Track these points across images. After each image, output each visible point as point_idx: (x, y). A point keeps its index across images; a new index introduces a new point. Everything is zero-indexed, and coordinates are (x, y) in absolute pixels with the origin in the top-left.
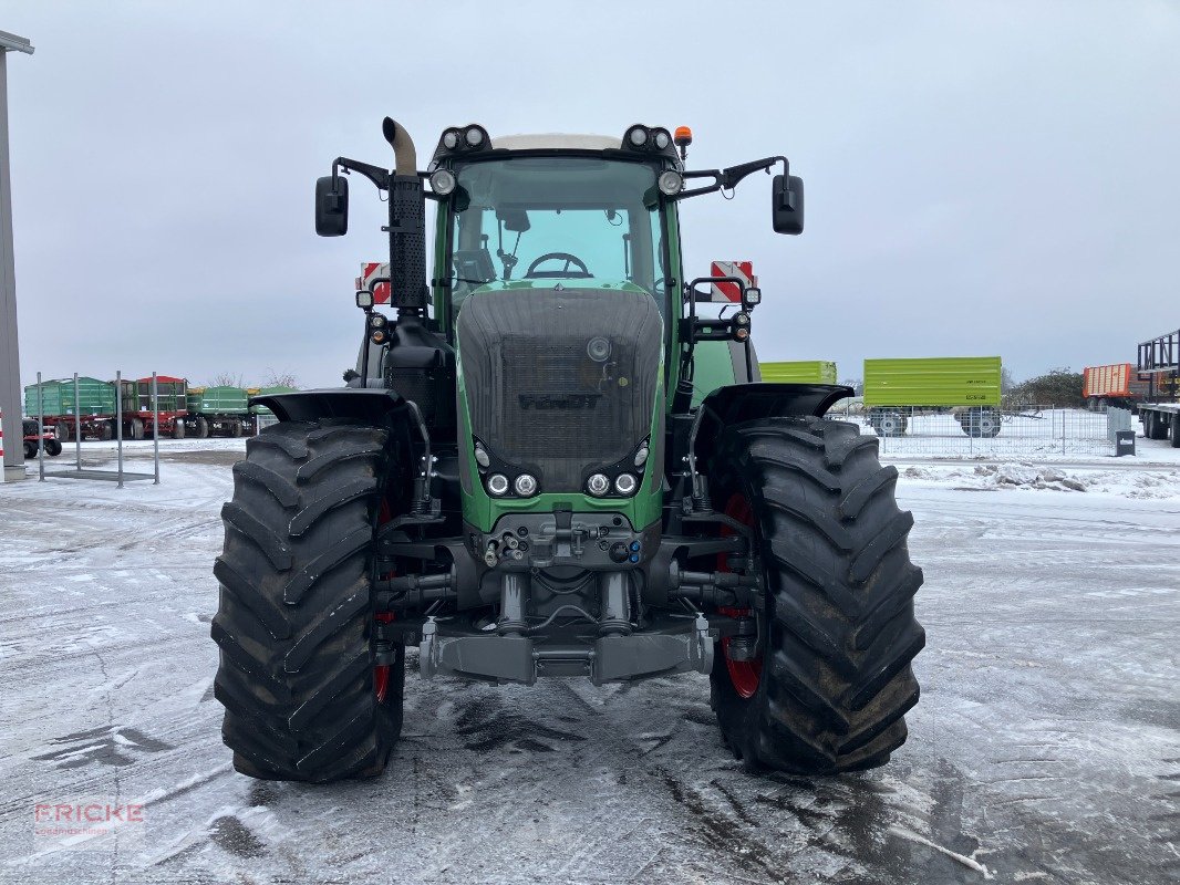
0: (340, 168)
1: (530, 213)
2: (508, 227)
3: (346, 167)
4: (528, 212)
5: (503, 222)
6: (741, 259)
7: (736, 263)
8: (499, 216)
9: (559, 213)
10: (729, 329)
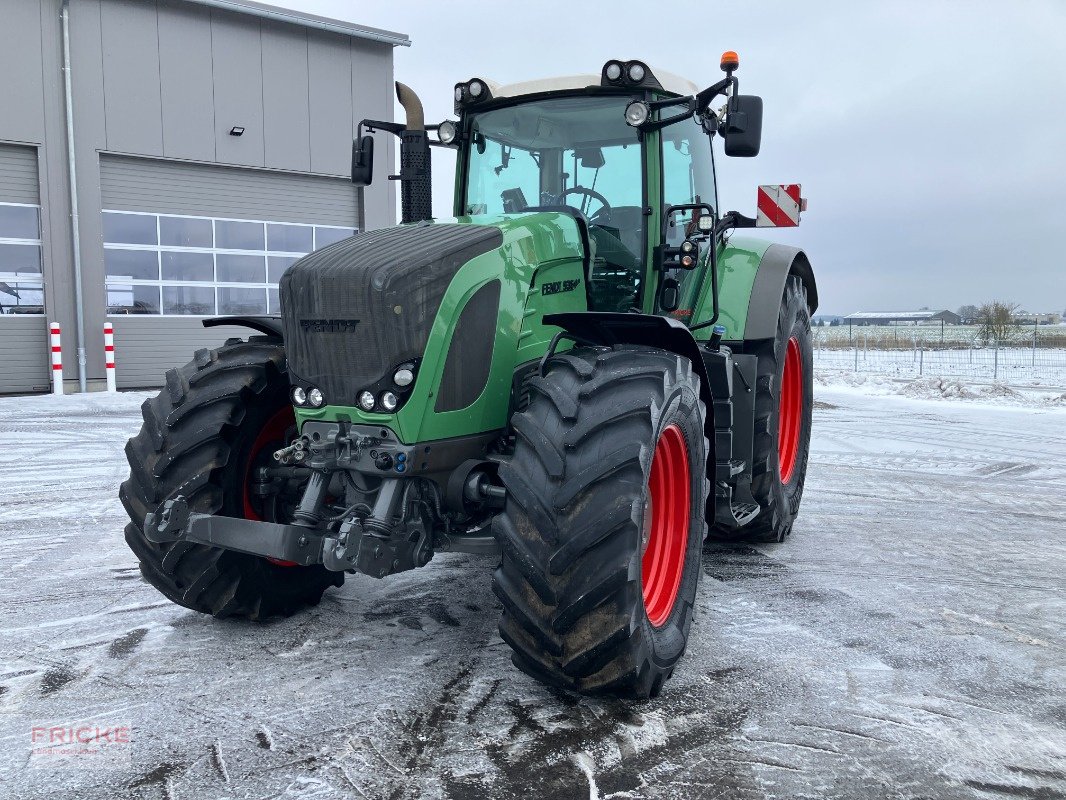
0: (364, 128)
1: (604, 150)
2: (584, 165)
3: (371, 127)
4: (603, 149)
5: (580, 161)
6: (788, 183)
7: (782, 186)
8: (577, 156)
9: (625, 147)
10: (677, 258)
